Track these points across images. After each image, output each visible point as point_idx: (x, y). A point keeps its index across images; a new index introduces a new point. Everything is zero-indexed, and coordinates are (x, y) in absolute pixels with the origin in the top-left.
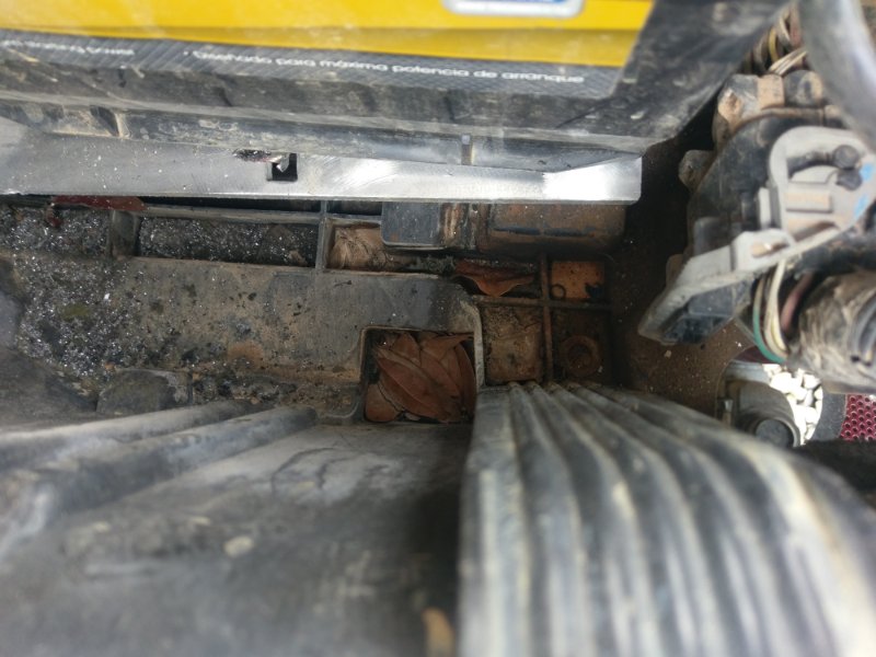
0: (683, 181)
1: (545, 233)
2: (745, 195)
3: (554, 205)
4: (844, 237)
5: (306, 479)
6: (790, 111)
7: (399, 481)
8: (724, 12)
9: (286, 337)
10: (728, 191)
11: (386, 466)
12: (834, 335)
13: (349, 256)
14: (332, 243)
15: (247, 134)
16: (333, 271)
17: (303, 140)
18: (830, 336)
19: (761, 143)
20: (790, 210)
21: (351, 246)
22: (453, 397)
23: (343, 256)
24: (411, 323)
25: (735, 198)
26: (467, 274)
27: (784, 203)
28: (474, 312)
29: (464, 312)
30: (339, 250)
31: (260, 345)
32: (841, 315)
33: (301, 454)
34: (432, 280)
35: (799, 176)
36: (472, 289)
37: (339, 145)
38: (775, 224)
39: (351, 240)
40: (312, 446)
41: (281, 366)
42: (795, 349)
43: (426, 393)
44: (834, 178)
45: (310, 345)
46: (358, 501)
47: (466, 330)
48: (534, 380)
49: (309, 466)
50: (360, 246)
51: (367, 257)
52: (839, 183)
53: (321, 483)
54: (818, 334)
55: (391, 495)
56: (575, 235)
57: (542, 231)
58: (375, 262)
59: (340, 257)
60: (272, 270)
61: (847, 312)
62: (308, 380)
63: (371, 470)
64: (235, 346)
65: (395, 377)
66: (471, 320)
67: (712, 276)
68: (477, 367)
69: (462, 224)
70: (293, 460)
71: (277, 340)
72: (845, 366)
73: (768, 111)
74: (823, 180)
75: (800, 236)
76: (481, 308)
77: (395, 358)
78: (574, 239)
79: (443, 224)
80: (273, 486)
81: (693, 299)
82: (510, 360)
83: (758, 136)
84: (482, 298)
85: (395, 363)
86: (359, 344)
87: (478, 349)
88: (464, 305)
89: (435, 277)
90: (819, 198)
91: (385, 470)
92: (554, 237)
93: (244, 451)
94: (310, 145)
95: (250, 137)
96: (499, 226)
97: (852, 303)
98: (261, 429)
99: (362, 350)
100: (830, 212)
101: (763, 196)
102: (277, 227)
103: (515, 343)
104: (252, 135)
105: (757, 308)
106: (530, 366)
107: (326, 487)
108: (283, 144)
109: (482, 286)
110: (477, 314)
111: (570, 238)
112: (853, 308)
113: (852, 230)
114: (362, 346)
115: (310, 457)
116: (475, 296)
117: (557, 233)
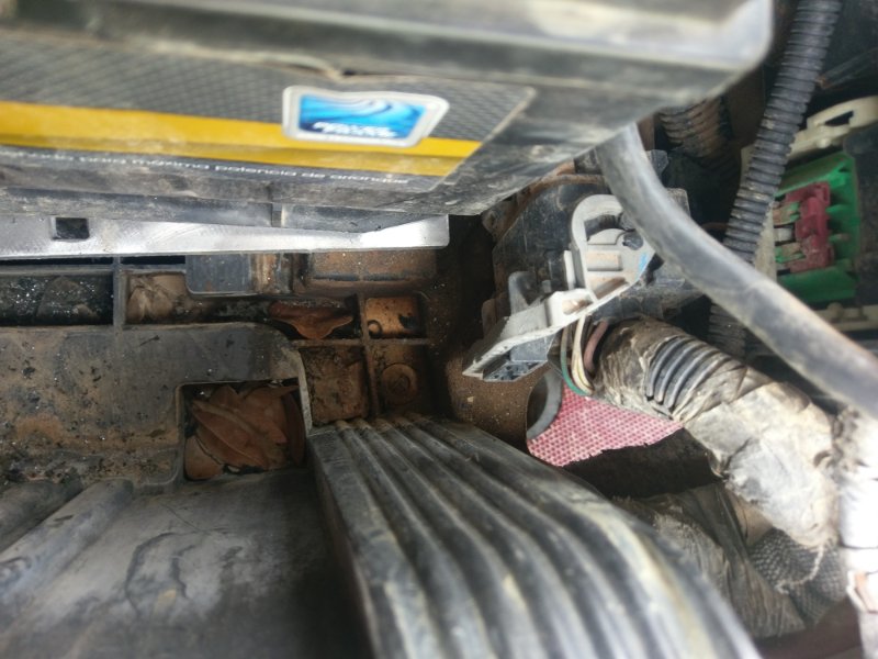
0: (487, 228)
1: (365, 279)
2: (550, 253)
3: (371, 252)
4: (631, 291)
5: (163, 586)
6: (581, 177)
7: (262, 567)
8: (540, 150)
9: (86, 405)
10: (534, 248)
11: (240, 549)
12: (632, 379)
13: (149, 305)
14: (129, 295)
15: (20, 199)
16: (134, 327)
17: (89, 205)
18: (629, 380)
19: (561, 207)
20: (590, 270)
21: (151, 295)
22: (278, 444)
23: (142, 307)
24: (230, 376)
25: (541, 255)
26: (283, 317)
27: (586, 263)
28: (297, 358)
29: (286, 358)
30: (136, 300)
31: (56, 418)
32: (638, 363)
33: (141, 549)
34: (249, 329)
35: (596, 238)
36: (292, 334)
37: (132, 208)
38: (579, 284)
39: (150, 288)
40: (147, 534)
41: (84, 437)
42: (598, 387)
43: (248, 444)
44: (622, 239)
45: (116, 411)
46: (231, 605)
47: (290, 376)
48: (360, 416)
49: (156, 566)
50: (160, 294)
51: (169, 305)
52: (624, 244)
53: (182, 588)
54: (619, 376)
55: (261, 590)
56: (393, 279)
57: (361, 277)
58: (179, 310)
59: (138, 307)
60: (61, 332)
61: (641, 360)
62: (118, 449)
63: (226, 558)
64: (25, 422)
65: (216, 431)
66: (294, 366)
67: (532, 331)
68: (305, 412)
69: (275, 269)
70: (136, 562)
71: (76, 409)
72: (642, 404)
73: (562, 176)
74: (613, 241)
75: (600, 295)
76: (302, 351)
77: (212, 410)
78: (392, 283)
79: (255, 269)
80: (134, 605)
81: (514, 348)
82: (334, 400)
83: (558, 199)
84: (303, 343)
85: (215, 415)
86: (174, 403)
87: (304, 395)
88: (285, 351)
89: (251, 325)
90: (610, 257)
91: (241, 555)
92: (372, 282)
93: (76, 557)
94: (98, 209)
95: (23, 203)
96: (317, 273)
97: (646, 353)
98: (86, 526)
99: (177, 410)
100: (620, 270)
101: (567, 256)
102: (58, 280)
103: (338, 382)
104: (25, 199)
105: (563, 351)
106: (355, 404)
107: (190, 592)
108: (65, 209)
109: (301, 330)
110: (300, 358)
111: (387, 282)
112: (647, 357)
113: (638, 284)
114: (177, 404)
115: (152, 552)
116: (295, 342)
117: (376, 279)
